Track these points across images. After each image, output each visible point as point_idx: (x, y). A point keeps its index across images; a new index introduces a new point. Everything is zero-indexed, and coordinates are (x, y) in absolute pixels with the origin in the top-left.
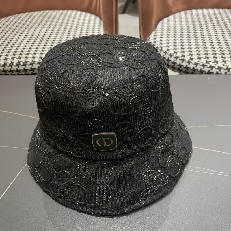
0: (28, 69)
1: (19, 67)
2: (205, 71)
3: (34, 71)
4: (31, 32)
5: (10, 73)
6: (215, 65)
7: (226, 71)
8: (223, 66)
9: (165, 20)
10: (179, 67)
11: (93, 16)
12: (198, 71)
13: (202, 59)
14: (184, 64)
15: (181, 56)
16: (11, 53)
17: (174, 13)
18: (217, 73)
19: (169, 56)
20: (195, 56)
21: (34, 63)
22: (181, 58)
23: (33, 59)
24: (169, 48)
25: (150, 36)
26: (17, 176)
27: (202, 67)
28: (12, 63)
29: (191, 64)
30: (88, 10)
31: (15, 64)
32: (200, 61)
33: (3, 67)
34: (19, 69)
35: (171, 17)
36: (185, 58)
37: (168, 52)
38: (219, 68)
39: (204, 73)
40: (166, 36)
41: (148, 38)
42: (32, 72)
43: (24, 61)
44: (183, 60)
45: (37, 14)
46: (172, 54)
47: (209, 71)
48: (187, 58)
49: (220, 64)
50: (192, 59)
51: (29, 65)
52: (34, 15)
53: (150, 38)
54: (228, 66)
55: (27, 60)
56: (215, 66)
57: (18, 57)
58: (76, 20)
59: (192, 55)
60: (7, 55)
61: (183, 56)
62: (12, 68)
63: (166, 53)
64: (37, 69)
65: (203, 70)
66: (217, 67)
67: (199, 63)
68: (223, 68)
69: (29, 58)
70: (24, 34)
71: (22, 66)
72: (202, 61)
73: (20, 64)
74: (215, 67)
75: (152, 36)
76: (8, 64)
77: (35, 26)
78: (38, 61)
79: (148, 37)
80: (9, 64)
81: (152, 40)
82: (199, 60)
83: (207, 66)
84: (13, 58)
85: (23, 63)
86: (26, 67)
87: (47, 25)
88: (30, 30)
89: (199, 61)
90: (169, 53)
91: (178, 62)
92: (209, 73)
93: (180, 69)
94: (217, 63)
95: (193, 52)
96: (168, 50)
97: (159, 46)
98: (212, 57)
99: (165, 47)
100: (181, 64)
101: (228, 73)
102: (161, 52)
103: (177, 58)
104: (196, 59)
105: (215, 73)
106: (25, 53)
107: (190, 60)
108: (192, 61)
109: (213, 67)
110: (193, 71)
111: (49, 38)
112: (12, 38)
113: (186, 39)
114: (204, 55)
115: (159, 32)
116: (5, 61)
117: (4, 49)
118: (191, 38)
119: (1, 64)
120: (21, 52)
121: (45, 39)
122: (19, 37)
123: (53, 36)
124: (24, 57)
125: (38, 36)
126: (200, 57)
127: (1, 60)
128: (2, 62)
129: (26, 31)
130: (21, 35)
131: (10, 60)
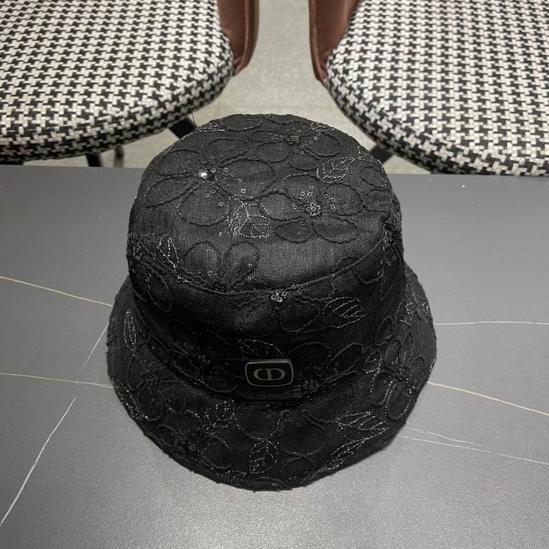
0: (38, 144)
1: (15, 139)
2: (457, 164)
3: (53, 148)
4: (37, 28)
6: (482, 150)
7: (504, 168)
8: (499, 156)
10: (400, 145)
12: (442, 162)
13: (453, 132)
14: (412, 141)
15: (404, 119)
18: (484, 172)
19: (378, 117)
20: (437, 124)
21: (53, 130)
22: (404, 125)
23: (48, 118)
24: (378, 95)
25: (335, 52)
27: (451, 154)
29: (427, 143)
31: (4, 131)
32: (448, 138)
34: (15, 143)
36: (415, 128)
37: (375, 103)
38: (490, 160)
40: (373, 56)
41: (331, 58)
42: (49, 149)
43: (26, 125)
44: (409, 131)
46: (384, 111)
47: (466, 164)
48: (419, 127)
49: (493, 150)
50: (429, 131)
51: (39, 134)
53: (334, 57)
54: (510, 155)
55: (34, 122)
56: (480, 153)
57: (9, 114)
59: (430, 119)
61: (410, 120)
63: (372, 106)
64: (61, 143)
65: (453, 159)
66: (484, 157)
67: (445, 142)
68: (499, 160)
69: (38, 116)
70: (18, 36)
71: (22, 136)
72: (453, 138)
73: (17, 132)
74: (480, 156)
75: (339, 53)
78: (62, 125)
79: (331, 53)
81: (338, 63)
82: (445, 135)
83: (462, 151)
86: (32, 138)
88: (32, 22)
89: (445, 138)
90: (378, 109)
92: (467, 170)
93: (402, 150)
94: (486, 147)
95: (434, 109)
96: (377, 99)
97: (355, 86)
98: (477, 129)
99: (370, 90)
100: (405, 139)
101: (508, 172)
102: (359, 102)
103: (395, 122)
104: (439, 132)
105: (478, 171)
106: (27, 99)
107: (425, 132)
108: (430, 136)
109: (477, 155)
110: (430, 160)
111: (83, 49)
113: (422, 68)
114: (458, 120)
115: (356, 42)
118: (433, 66)
120: (16, 98)
121: (74, 53)
122: (7, 44)
123: (93, 45)
124: (26, 112)
125: (55, 42)
126: (448, 126)
129: (23, 26)
130: (11, 37)
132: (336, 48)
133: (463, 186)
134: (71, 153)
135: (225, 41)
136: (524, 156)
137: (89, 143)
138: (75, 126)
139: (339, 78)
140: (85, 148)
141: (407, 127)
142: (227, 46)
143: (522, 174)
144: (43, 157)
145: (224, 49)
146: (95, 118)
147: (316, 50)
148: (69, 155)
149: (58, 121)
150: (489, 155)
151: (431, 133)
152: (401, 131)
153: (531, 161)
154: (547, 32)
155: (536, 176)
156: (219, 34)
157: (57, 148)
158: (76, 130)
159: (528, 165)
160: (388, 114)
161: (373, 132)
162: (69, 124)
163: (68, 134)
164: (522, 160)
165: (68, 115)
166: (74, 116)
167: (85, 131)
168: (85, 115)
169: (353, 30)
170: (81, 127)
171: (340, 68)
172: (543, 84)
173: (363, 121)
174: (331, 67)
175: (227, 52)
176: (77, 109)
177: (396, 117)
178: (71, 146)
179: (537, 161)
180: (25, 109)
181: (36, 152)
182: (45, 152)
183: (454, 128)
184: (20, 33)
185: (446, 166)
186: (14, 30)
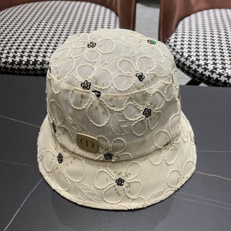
0: (38, 69)
1: (28, 66)
2: (229, 83)
4: (42, 26)
5: (18, 72)
9: (187, 19)
10: (201, 76)
11: (108, 11)
12: (222, 83)
14: (207, 73)
15: (203, 64)
16: (20, 50)
17: (195, 12)
19: (191, 64)
20: (219, 66)
21: (45, 63)
22: (203, 67)
23: (43, 58)
24: (191, 54)
25: (170, 38)
26: (25, 200)
27: (226, 79)
28: (21, 61)
29: (214, 74)
30: (103, 3)
31: (24, 62)
32: (225, 72)
33: (11, 66)
34: (28, 68)
35: (193, 16)
36: (208, 67)
37: (189, 58)
39: (228, 85)
40: (187, 40)
41: (168, 41)
42: (42, 72)
43: (33, 60)
44: (206, 69)
45: (48, 5)
46: (193, 61)
48: (211, 67)
51: (39, 65)
52: (44, 6)
53: (170, 40)
55: (37, 59)
57: (27, 56)
58: (90, 15)
59: (216, 64)
60: (16, 52)
61: (206, 64)
62: (20, 66)
65: (227, 81)
67: (223, 73)
69: (39, 57)
70: (34, 28)
71: (31, 65)
72: (227, 72)
73: (29, 63)
75: (172, 39)
77: (46, 20)
78: (48, 61)
79: (168, 39)
80: (18, 62)
81: (171, 43)
82: (223, 70)
84: (22, 56)
85: (33, 62)
86: (35, 66)
87: (59, 19)
88: (40, 24)
89: (223, 72)
90: (191, 60)
91: (200, 70)
93: (202, 78)
95: (217, 60)
96: (190, 56)
97: (179, 51)
99: (187, 53)
100: (204, 73)
102: (181, 58)
103: (199, 66)
104: (220, 69)
106: (35, 50)
107: (213, 69)
108: (216, 71)
110: (216, 82)
111: (61, 34)
112: (21, 32)
113: (210, 44)
114: (229, 64)
115: (180, 35)
116: (13, 58)
117: (13, 44)
118: (215, 44)
119: (9, 62)
120: (31, 50)
121: (57, 35)
122: (29, 31)
123: (65, 33)
124: (34, 55)
125: (49, 31)
126: (225, 67)
127: (9, 58)
128: (10, 60)
129: (36, 25)
130: (31, 28)
131: (19, 58)
132: (170, 37)
139: (172, 49)
141: (205, 67)
144: (39, 75)
149: (47, 59)
151: (216, 70)
152: (202, 69)
160: (195, 62)
161: (188, 71)
169: (177, 31)
171: (172, 45)
173: (183, 66)
174: (168, 44)
177: (199, 63)
181: (36, 73)
182: (40, 73)
183: (227, 68)
184: (35, 27)
185: (223, 85)
186: (32, 26)
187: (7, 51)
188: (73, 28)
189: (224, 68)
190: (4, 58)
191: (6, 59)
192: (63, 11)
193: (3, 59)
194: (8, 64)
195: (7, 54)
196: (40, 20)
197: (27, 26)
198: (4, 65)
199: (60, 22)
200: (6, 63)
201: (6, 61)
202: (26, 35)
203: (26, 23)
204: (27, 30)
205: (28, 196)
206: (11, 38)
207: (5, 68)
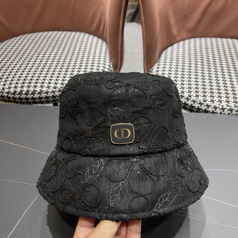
0: (36, 98)
1: (27, 96)
2: (202, 109)
4: (40, 58)
5: (19, 101)
6: (212, 104)
7: (221, 111)
8: (219, 106)
9: (170, 49)
11: (100, 41)
12: (196, 109)
13: (200, 97)
14: (183, 100)
16: (21, 81)
17: (178, 42)
18: (213, 112)
20: (193, 94)
21: (42, 93)
23: (41, 88)
25: (153, 68)
26: (25, 212)
27: (199, 105)
28: (21, 91)
29: (189, 101)
30: (95, 33)
31: (24, 92)
33: (13, 95)
34: (27, 97)
35: (175, 46)
38: (215, 108)
39: (201, 110)
40: (168, 69)
41: (151, 70)
42: (40, 100)
43: (32, 90)
44: (182, 97)
45: (46, 36)
47: (206, 109)
48: (186, 95)
49: (216, 104)
50: (190, 96)
51: (37, 94)
52: (43, 37)
53: (153, 70)
55: (36, 89)
56: (211, 105)
57: (27, 86)
58: (83, 46)
59: (190, 92)
60: (17, 83)
61: (183, 92)
62: (21, 96)
64: (45, 98)
65: (200, 107)
66: (213, 106)
67: (197, 101)
68: (219, 108)
69: (37, 87)
71: (30, 94)
72: (200, 99)
73: (29, 93)
74: (211, 106)
75: (155, 68)
76: (17, 93)
77: (44, 51)
78: (46, 91)
79: (152, 69)
80: (19, 92)
81: (154, 72)
82: (197, 98)
83: (204, 104)
84: (22, 87)
86: (34, 95)
88: (39, 55)
89: (196, 99)
92: (206, 111)
94: (214, 103)
95: (192, 89)
98: (210, 96)
101: (223, 113)
104: (194, 97)
105: (211, 112)
106: (34, 81)
109: (209, 106)
110: (191, 108)
111: (57, 65)
112: (22, 64)
113: (187, 74)
114: (202, 93)
115: (161, 65)
116: (15, 89)
117: (14, 76)
118: (192, 73)
119: (11, 92)
120: (30, 81)
121: (53, 66)
122: (29, 63)
123: (61, 64)
124: (33, 86)
125: (46, 63)
126: (198, 94)
127: (11, 88)
128: (12, 90)
129: (35, 57)
130: (30, 60)
131: (20, 89)
132: (153, 66)
133: (204, 117)
134: (48, 102)
135: (111, 64)
136: (229, 106)
137: (55, 98)
138: (51, 91)
140: (54, 100)
142: (111, 66)
143: (229, 114)
145: (110, 66)
146: (59, 89)
147: (146, 68)
148: (48, 103)
149: (45, 89)
150: (215, 106)
153: (232, 108)
154: (237, 63)
155: (234, 115)
156: (108, 61)
157: (43, 100)
158: (51, 93)
159: (231, 110)
162: (49, 90)
163: (48, 94)
164: (228, 108)
165: (48, 87)
166: (51, 88)
167: (54, 93)
168: (55, 88)
169: (160, 60)
170: (53, 92)
172: (236, 80)
175: (111, 68)
176: (52, 85)
178: (48, 99)
179: (235, 108)
180: (33, 85)
181: (35, 101)
182: (38, 101)
183: (200, 95)
184: (34, 59)
185: (197, 110)
186: (32, 58)
187: (10, 82)
188: (68, 59)
189: (197, 96)
190: (7, 89)
191: (9, 90)
192: (60, 40)
193: (5, 89)
194: (10, 94)
195: (10, 85)
196: (38, 52)
197: (27, 57)
198: (7, 94)
199: (56, 54)
200: (8, 93)
201: (8, 91)
202: (26, 66)
203: (26, 55)
204: (27, 62)
205: (28, 208)
206: (12, 69)
207: (7, 97)
